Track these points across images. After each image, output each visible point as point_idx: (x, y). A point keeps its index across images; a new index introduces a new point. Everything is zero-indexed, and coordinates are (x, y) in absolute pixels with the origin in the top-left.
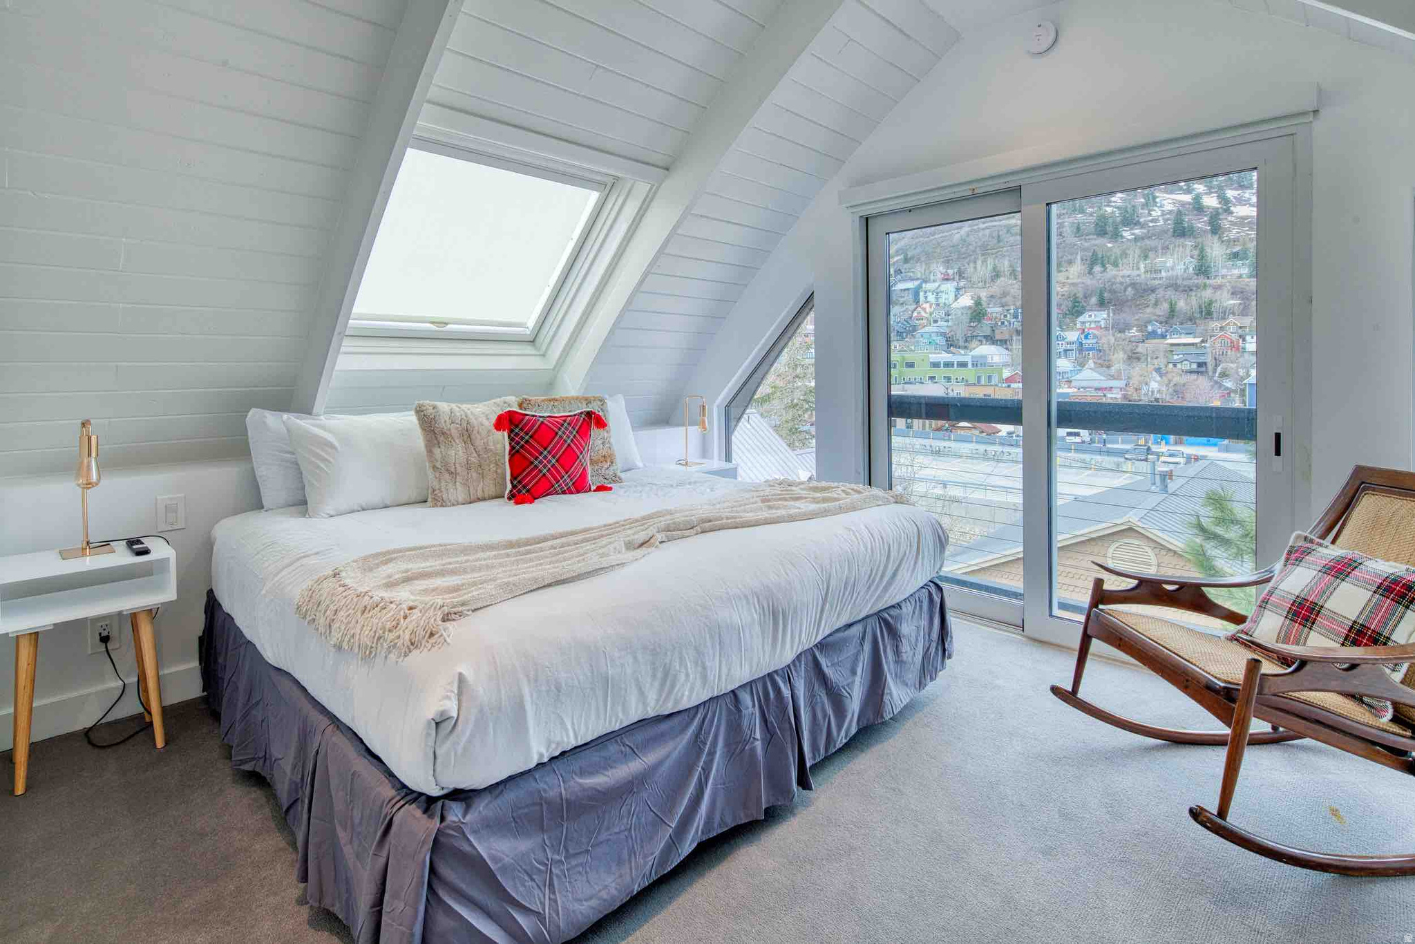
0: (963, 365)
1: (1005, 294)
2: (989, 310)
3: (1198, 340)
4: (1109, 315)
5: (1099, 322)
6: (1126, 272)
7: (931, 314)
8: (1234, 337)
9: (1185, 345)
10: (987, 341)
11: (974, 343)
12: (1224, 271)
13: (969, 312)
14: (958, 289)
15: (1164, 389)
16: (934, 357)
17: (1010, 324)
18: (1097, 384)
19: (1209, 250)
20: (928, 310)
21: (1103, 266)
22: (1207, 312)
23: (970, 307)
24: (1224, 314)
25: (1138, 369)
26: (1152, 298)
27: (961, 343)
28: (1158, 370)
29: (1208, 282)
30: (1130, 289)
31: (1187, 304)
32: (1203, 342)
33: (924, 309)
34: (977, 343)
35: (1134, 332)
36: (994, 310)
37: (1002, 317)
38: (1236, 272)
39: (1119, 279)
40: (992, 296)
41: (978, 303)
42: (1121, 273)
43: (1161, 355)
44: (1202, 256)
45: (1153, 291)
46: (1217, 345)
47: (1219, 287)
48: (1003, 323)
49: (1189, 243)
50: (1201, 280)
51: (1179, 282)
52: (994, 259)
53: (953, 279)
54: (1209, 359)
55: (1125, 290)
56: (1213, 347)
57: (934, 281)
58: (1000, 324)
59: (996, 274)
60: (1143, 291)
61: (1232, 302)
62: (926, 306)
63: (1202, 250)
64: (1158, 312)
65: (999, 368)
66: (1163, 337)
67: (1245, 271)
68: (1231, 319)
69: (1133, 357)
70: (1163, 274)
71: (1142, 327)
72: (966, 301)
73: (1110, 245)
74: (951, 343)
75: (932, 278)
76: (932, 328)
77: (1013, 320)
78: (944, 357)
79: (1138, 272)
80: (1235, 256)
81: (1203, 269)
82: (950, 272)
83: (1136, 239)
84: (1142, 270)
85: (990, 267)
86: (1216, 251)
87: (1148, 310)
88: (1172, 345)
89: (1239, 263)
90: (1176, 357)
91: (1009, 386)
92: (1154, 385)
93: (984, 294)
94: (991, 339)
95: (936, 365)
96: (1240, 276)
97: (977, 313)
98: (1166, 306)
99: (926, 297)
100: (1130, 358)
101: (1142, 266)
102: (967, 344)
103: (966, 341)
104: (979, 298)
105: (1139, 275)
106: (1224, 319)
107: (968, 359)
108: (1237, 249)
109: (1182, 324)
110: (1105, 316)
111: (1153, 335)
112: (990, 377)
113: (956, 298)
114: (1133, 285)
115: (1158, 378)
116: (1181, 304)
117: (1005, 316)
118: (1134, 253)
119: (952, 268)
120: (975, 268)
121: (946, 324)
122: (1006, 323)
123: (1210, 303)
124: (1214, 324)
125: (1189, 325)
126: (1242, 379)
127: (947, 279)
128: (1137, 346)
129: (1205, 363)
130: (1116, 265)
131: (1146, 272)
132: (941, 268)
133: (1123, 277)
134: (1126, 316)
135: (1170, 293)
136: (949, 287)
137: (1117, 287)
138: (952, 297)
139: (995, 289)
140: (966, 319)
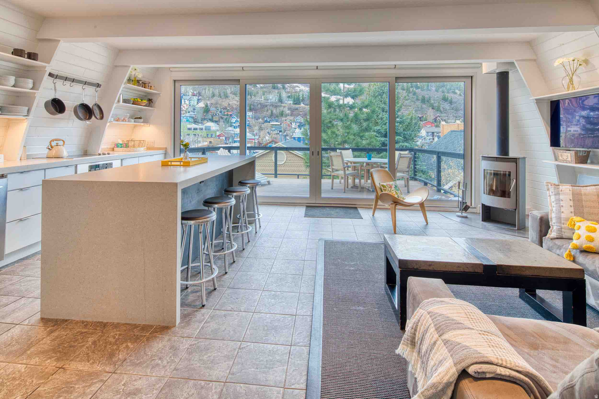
0: (202, 129)
1: (217, 104)
2: (211, 109)
3: (279, 123)
4: (253, 113)
5: (250, 116)
6: (258, 99)
7: (187, 109)
8: (289, 123)
9: (276, 125)
10: (210, 121)
11: (205, 122)
12: (286, 102)
13: (203, 109)
14: (198, 100)
15: (270, 139)
16: (189, 126)
17: (219, 115)
18: (250, 138)
19: (282, 94)
20: (186, 107)
21: (251, 96)
22: (282, 114)
23: (203, 107)
24: (287, 115)
25: (262, 133)
26: (266, 108)
27: (200, 121)
28: (268, 133)
29: (282, 105)
30: (259, 105)
31: (276, 111)
32: (281, 124)
33: (184, 107)
34: (206, 122)
35: (260, 120)
36: (212, 109)
37: (216, 112)
38: (289, 102)
39: (256, 101)
40: (212, 104)
41: (207, 106)
42: (256, 99)
43: (269, 128)
44: (280, 96)
45: (266, 106)
46: (285, 125)
47: (284, 107)
48: (216, 114)
49: (276, 91)
50: (280, 104)
51: (274, 104)
52: (213, 90)
53: (196, 95)
54: (282, 129)
55: (258, 105)
56: (284, 126)
57: (188, 95)
58: (215, 115)
59: (214, 95)
60: (263, 106)
61: (288, 112)
62: (185, 105)
63: (280, 94)
64: (268, 114)
65: (215, 132)
66: (269, 122)
67: (291, 102)
68: (288, 117)
69: (261, 129)
70: (269, 101)
71: (263, 119)
72: (202, 105)
73: (253, 89)
74: (195, 122)
75: (187, 94)
76: (188, 114)
77: (220, 113)
78: (193, 126)
79: (261, 100)
80: (289, 97)
81: (281, 101)
82: (195, 92)
83: (261, 88)
84: (263, 99)
85: (211, 92)
86: (284, 95)
87: (265, 113)
88: (272, 125)
89: (290, 99)
90: (273, 129)
91: (219, 138)
92: (267, 138)
93: (208, 103)
94: (212, 120)
95: (189, 129)
96: (290, 104)
97: (206, 110)
98: (270, 111)
99: (185, 102)
100: (259, 129)
101: (263, 97)
102: (202, 122)
103: (202, 120)
104: (207, 104)
105: (262, 101)
106: (286, 117)
107: (204, 127)
108: (289, 95)
109: (274, 118)
110: (252, 114)
111: (266, 121)
112: (212, 135)
113: (198, 103)
114: (260, 104)
115: (268, 136)
116: (274, 111)
117: (217, 112)
118: (261, 92)
119: (196, 91)
120: (205, 92)
121: (193, 113)
122: (217, 114)
123: (282, 112)
124: (284, 119)
125: (277, 119)
126: (291, 136)
127: (194, 95)
128: (262, 125)
129: (281, 131)
130: (255, 96)
131: (264, 99)
132: (191, 91)
133: (257, 100)
134: (258, 115)
135: (271, 107)
136: (195, 98)
137: (256, 104)
138: (196, 103)
139: (213, 101)
140: (202, 112)
